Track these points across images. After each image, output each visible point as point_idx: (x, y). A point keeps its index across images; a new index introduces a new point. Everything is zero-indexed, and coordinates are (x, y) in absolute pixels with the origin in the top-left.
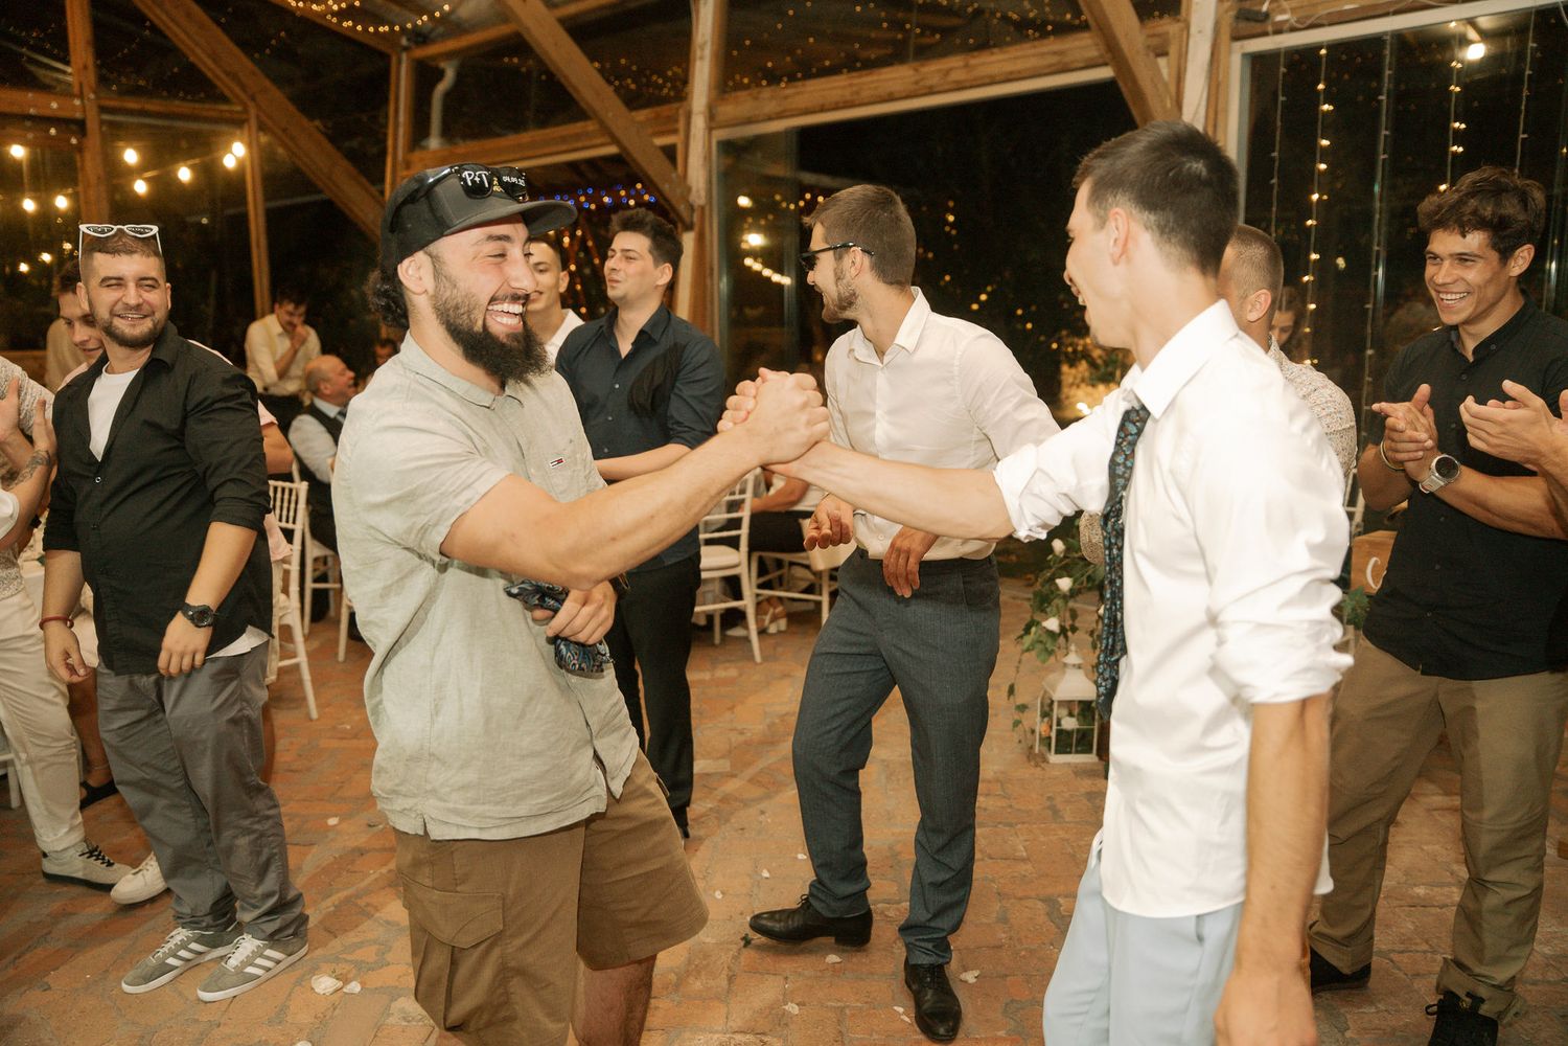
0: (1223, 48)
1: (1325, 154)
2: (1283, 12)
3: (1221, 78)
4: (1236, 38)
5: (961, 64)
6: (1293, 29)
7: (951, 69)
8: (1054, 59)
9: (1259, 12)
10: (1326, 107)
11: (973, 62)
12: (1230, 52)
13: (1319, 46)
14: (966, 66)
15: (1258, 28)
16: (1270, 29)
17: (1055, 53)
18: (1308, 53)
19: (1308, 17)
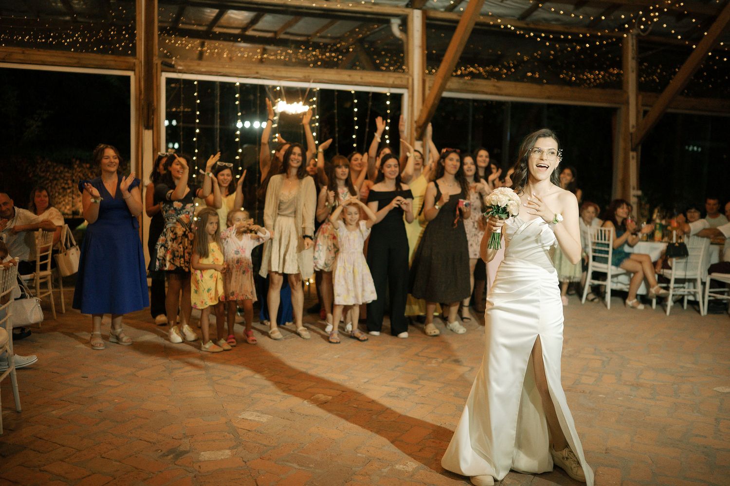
0: (158, 73)
1: (199, 117)
2: (181, 66)
3: (158, 83)
4: (162, 71)
5: (21, 51)
6: (185, 73)
7: (14, 53)
8: (75, 61)
9: (171, 64)
10: (198, 101)
11: (27, 52)
12: (161, 75)
13: (195, 81)
14: (23, 53)
15: (172, 69)
16: (177, 71)
17: (75, 58)
18: (191, 82)
19: (191, 70)
